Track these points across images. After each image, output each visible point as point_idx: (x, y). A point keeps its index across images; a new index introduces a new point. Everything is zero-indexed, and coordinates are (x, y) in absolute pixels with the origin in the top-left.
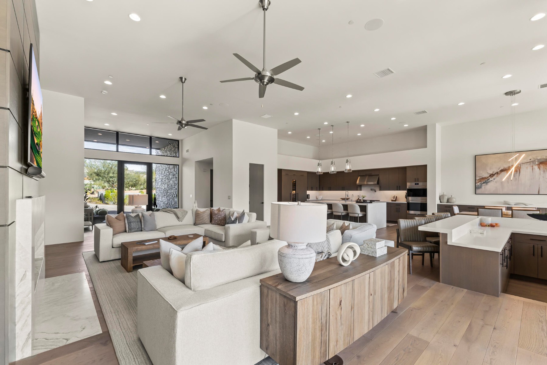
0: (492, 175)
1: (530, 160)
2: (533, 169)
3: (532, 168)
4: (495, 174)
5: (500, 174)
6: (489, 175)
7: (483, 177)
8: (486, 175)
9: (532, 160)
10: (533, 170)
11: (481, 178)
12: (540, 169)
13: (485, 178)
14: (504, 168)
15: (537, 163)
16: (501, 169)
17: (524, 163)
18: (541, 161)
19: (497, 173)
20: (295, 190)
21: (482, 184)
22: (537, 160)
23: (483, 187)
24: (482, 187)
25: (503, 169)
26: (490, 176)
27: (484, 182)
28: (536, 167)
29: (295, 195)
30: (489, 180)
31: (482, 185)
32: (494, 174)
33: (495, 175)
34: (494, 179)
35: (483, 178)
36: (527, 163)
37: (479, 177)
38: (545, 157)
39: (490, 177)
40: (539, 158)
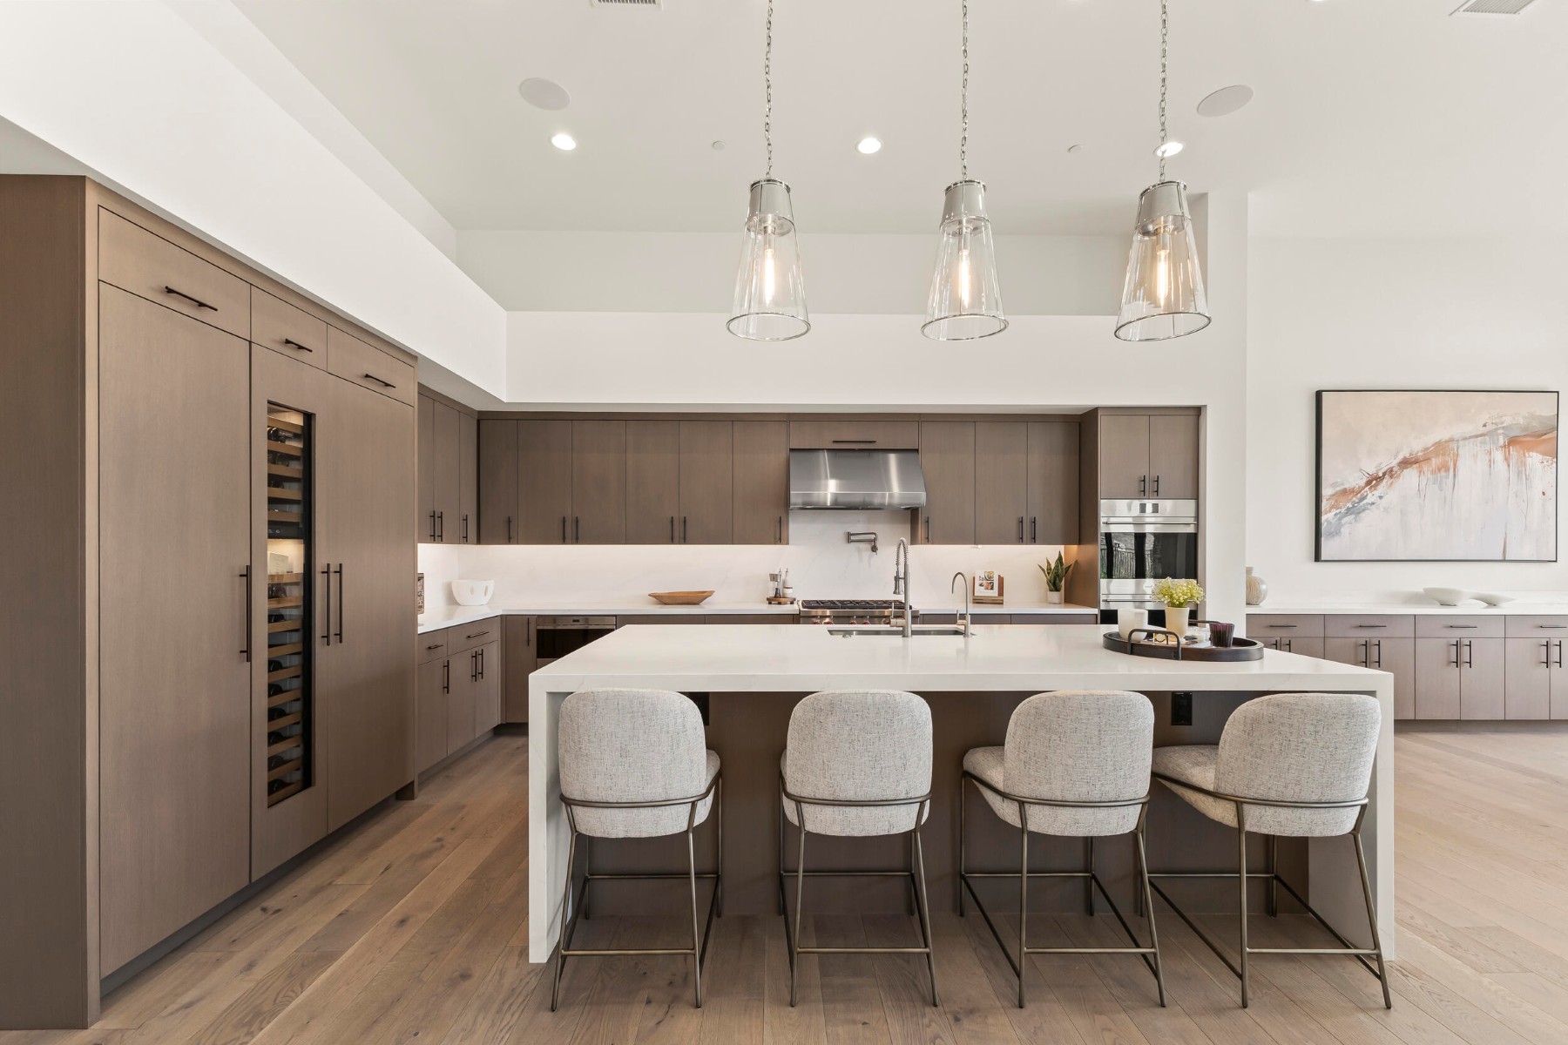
0: (1374, 481)
1: (1485, 426)
2: (1490, 461)
3: (1487, 458)
4: (1384, 474)
5: (1399, 476)
6: (1365, 480)
7: (1347, 486)
8: (1356, 481)
9: (1490, 427)
10: (1490, 466)
11: (1338, 489)
12: (1509, 466)
13: (1352, 491)
14: (1411, 454)
15: (1501, 441)
16: (1400, 457)
17: (1468, 436)
18: (1513, 434)
19: (1390, 472)
20: (304, 531)
21: (1340, 519)
22: (1503, 428)
23: (1345, 530)
24: (1342, 529)
25: (1407, 456)
26: (1369, 483)
27: (1348, 509)
28: (1499, 456)
29: (296, 593)
30: (1365, 502)
31: (1344, 521)
32: (1381, 475)
33: (1385, 481)
34: (1381, 497)
35: (1345, 492)
36: (1477, 436)
37: (1334, 485)
38: (1521, 421)
39: (1367, 489)
40: (1508, 421)
